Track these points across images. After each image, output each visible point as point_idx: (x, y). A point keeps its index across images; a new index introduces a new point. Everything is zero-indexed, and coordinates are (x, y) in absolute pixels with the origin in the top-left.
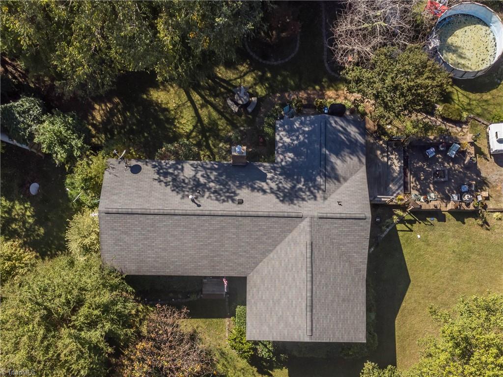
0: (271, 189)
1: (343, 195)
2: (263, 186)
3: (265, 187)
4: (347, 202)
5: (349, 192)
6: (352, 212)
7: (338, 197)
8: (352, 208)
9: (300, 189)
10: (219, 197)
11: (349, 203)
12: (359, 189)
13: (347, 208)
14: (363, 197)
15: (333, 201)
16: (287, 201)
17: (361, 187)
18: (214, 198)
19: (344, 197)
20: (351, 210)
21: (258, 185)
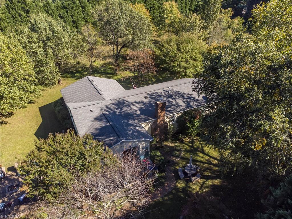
0: (133, 105)
1: (91, 116)
2: (138, 105)
3: (137, 105)
4: (87, 113)
5: (87, 119)
6: (82, 108)
7: (94, 114)
8: (83, 110)
9: (117, 109)
10: (157, 94)
11: (85, 112)
12: (81, 122)
13: (86, 109)
14: (78, 118)
15: (96, 111)
16: (122, 101)
17: (81, 124)
18: (159, 93)
19: (90, 115)
20: (83, 109)
21: (141, 105)
